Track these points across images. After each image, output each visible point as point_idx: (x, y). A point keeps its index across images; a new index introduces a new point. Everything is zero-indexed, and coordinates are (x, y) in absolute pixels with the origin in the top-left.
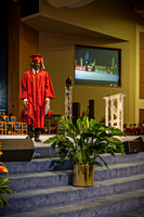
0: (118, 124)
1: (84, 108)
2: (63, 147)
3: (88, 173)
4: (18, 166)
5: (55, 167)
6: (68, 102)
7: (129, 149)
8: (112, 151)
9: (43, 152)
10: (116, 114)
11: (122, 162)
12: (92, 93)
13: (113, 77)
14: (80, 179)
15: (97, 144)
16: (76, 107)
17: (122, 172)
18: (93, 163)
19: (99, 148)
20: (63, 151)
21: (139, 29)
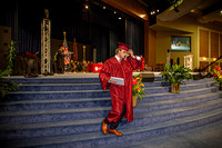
0: (190, 67)
1: (175, 61)
2: (167, 76)
3: (177, 88)
4: (148, 84)
5: (163, 85)
6: (168, 59)
7: (195, 78)
8: (188, 79)
10: (189, 63)
11: (192, 83)
12: (179, 55)
14: (174, 90)
15: (182, 75)
16: (172, 61)
17: (192, 88)
18: (179, 83)
19: (182, 77)
20: (167, 78)
21: (199, 28)
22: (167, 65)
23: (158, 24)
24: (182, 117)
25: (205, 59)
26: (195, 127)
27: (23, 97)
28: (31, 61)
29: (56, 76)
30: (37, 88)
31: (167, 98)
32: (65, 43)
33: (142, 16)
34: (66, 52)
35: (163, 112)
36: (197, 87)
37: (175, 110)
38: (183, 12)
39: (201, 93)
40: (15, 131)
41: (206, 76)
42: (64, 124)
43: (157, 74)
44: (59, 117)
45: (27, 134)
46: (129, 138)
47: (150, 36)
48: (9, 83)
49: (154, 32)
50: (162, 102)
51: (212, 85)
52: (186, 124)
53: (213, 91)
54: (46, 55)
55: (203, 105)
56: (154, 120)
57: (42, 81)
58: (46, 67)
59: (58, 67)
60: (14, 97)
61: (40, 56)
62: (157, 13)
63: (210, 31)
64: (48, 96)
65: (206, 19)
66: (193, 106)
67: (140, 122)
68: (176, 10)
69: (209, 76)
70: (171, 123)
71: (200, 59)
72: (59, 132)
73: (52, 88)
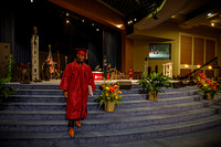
0: (170, 75)
1: (153, 69)
2: (144, 84)
3: (155, 95)
4: (125, 91)
5: (141, 92)
7: (175, 86)
8: (167, 87)
9: (136, 86)
10: (169, 71)
11: (172, 91)
12: (157, 63)
13: (167, 56)
14: (151, 97)
15: (160, 83)
17: (172, 96)
18: (157, 91)
19: (161, 85)
20: (144, 86)
21: (180, 34)
22: (145, 74)
23: (136, 32)
24: (159, 124)
25: (187, 66)
26: (173, 135)
27: (20, 99)
28: (25, 71)
29: (44, 83)
30: (30, 93)
31: (144, 105)
32: (51, 54)
33: (119, 26)
34: (51, 63)
35: (140, 119)
36: (177, 95)
37: (153, 117)
38: (161, 19)
39: (182, 101)
40: (15, 126)
41: (189, 84)
42: (51, 123)
43: (134, 82)
44: (47, 117)
46: (107, 140)
47: (127, 46)
49: (131, 42)
50: (140, 109)
51: (195, 93)
52: (165, 131)
53: (195, 100)
54: (36, 66)
55: (184, 114)
56: (131, 125)
57: (33, 87)
58: (36, 75)
59: (45, 75)
60: (13, 99)
62: (134, 22)
63: (193, 37)
64: (38, 100)
65: (190, 24)
66: (172, 113)
67: (118, 126)
68: (155, 17)
69: (192, 84)
70: (148, 129)
71: (180, 67)
73: (41, 93)
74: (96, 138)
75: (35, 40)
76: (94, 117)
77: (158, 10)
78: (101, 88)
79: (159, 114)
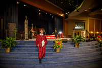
0: (85, 36)
1: (77, 33)
2: (73, 40)
4: (65, 43)
7: (87, 41)
8: (83, 41)
10: (84, 34)
12: (78, 31)
13: (83, 28)
14: (76, 46)
16: (75, 33)
18: (79, 43)
19: (80, 41)
21: (89, 18)
23: (69, 18)
24: (80, 58)
25: (92, 32)
26: (86, 63)
28: (22, 35)
29: (30, 40)
31: (73, 49)
32: (32, 28)
33: (62, 15)
34: (33, 31)
35: (71, 55)
37: (77, 55)
38: (81, 12)
41: (93, 40)
43: (68, 39)
44: (31, 55)
45: (21, 59)
47: (65, 24)
48: (16, 42)
49: (67, 22)
51: (96, 44)
52: (82, 61)
55: (91, 53)
56: (67, 58)
57: (25, 42)
58: (26, 37)
60: (17, 47)
61: (24, 33)
62: (68, 13)
63: (95, 19)
64: (27, 47)
65: (93, 14)
66: (85, 53)
67: (61, 59)
68: (78, 11)
70: (74, 60)
72: (31, 60)
73: (28, 44)
74: (52, 64)
75: (26, 22)
76: (51, 55)
77: (79, 7)
78: (54, 42)
79: (80, 53)
